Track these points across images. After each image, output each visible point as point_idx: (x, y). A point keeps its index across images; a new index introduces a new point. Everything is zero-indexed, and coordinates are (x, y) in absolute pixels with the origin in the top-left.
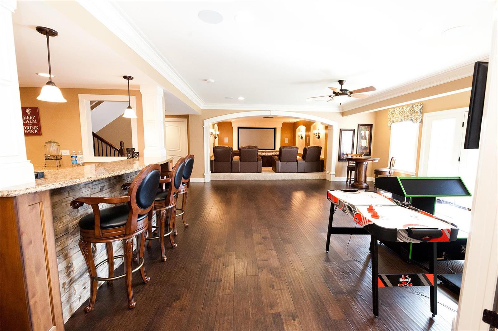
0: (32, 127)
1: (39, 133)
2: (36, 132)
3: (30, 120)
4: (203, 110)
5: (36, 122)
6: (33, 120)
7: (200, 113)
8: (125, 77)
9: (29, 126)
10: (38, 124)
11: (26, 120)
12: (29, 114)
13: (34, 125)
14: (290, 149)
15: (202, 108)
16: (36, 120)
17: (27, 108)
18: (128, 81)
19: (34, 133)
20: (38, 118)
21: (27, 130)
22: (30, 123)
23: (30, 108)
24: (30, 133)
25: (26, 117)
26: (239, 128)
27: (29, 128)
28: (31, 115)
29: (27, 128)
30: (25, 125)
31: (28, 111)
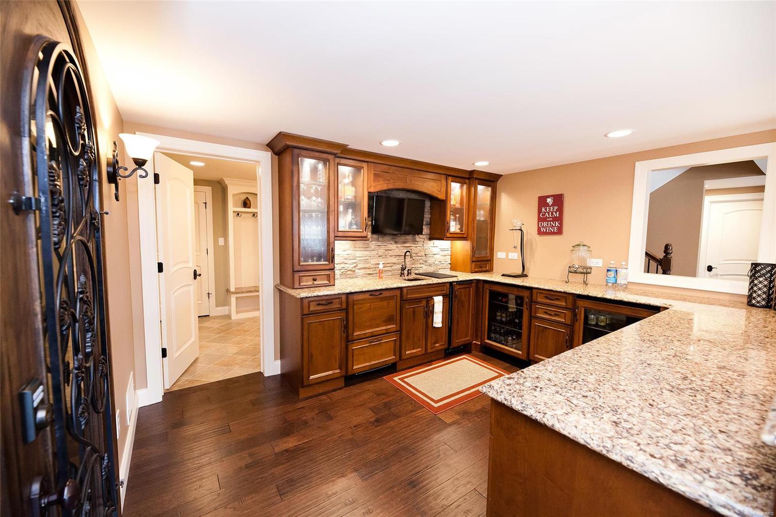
0: (552, 223)
1: (560, 232)
2: (555, 229)
3: (550, 213)
5: (558, 216)
6: (554, 213)
9: (548, 221)
10: (560, 219)
11: (545, 213)
12: (550, 204)
13: (555, 219)
16: (558, 213)
17: (548, 197)
19: (553, 231)
20: (561, 210)
21: (545, 227)
22: (551, 218)
23: (552, 196)
24: (548, 231)
25: (546, 209)
27: (548, 225)
28: (553, 205)
29: (545, 224)
30: (540, 220)
31: (549, 200)
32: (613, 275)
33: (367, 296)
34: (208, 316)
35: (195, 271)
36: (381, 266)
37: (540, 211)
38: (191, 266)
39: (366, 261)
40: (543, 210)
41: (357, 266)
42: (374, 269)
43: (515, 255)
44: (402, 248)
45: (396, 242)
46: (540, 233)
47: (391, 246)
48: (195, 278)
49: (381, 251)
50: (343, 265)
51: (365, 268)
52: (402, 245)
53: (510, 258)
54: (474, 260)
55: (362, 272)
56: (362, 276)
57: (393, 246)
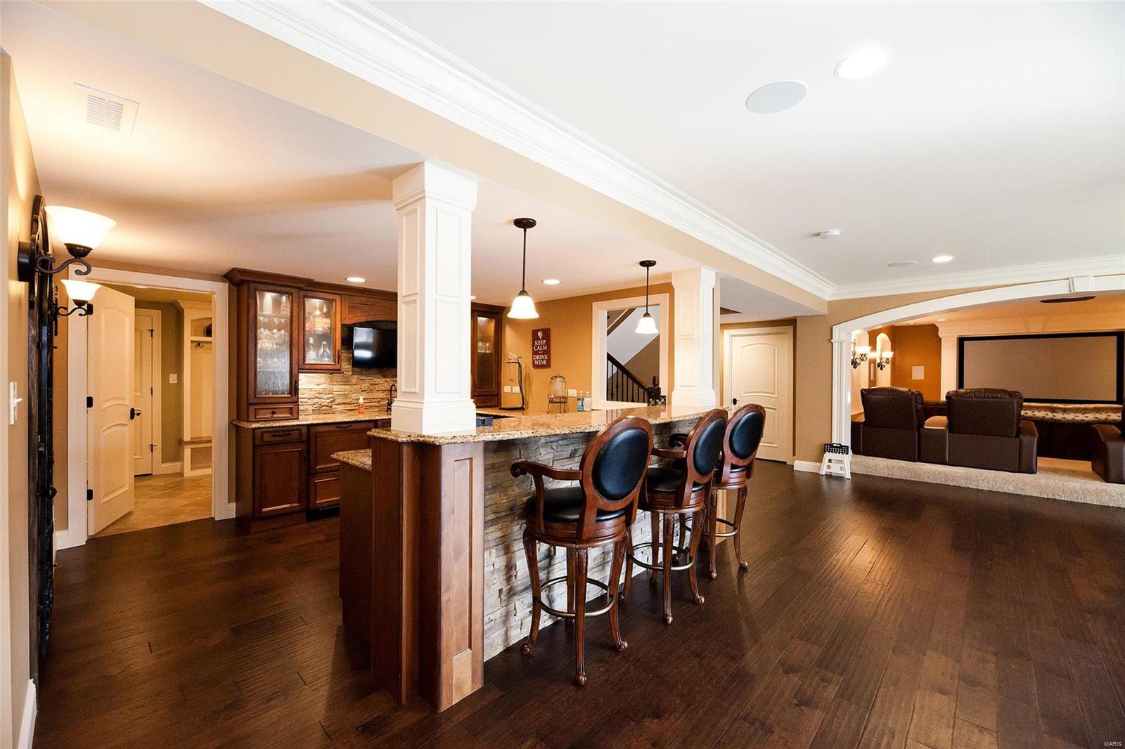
0: (543, 356)
1: (548, 365)
2: (545, 362)
3: (541, 346)
4: (831, 303)
5: (547, 349)
6: (544, 346)
7: (824, 311)
8: (643, 264)
9: (539, 355)
10: (547, 352)
11: (538, 346)
12: (540, 337)
13: (545, 352)
15: (828, 298)
16: (547, 346)
17: (539, 331)
18: (648, 270)
19: (543, 364)
20: (548, 344)
21: (537, 361)
22: (542, 351)
23: (542, 330)
24: (540, 364)
25: (538, 343)
26: (961, 341)
27: (539, 358)
28: (543, 339)
29: (537, 357)
30: (535, 353)
31: (540, 334)
32: (581, 404)
33: (333, 428)
34: (151, 474)
35: (132, 410)
36: (361, 401)
37: (533, 345)
38: (127, 404)
39: (345, 396)
40: (536, 343)
41: (334, 401)
43: (517, 389)
45: (384, 376)
46: (536, 366)
47: (378, 380)
48: (132, 417)
49: (365, 386)
50: (316, 400)
51: (345, 403)
53: (514, 392)
54: (475, 394)
55: (340, 408)
56: (341, 412)
57: (382, 380)
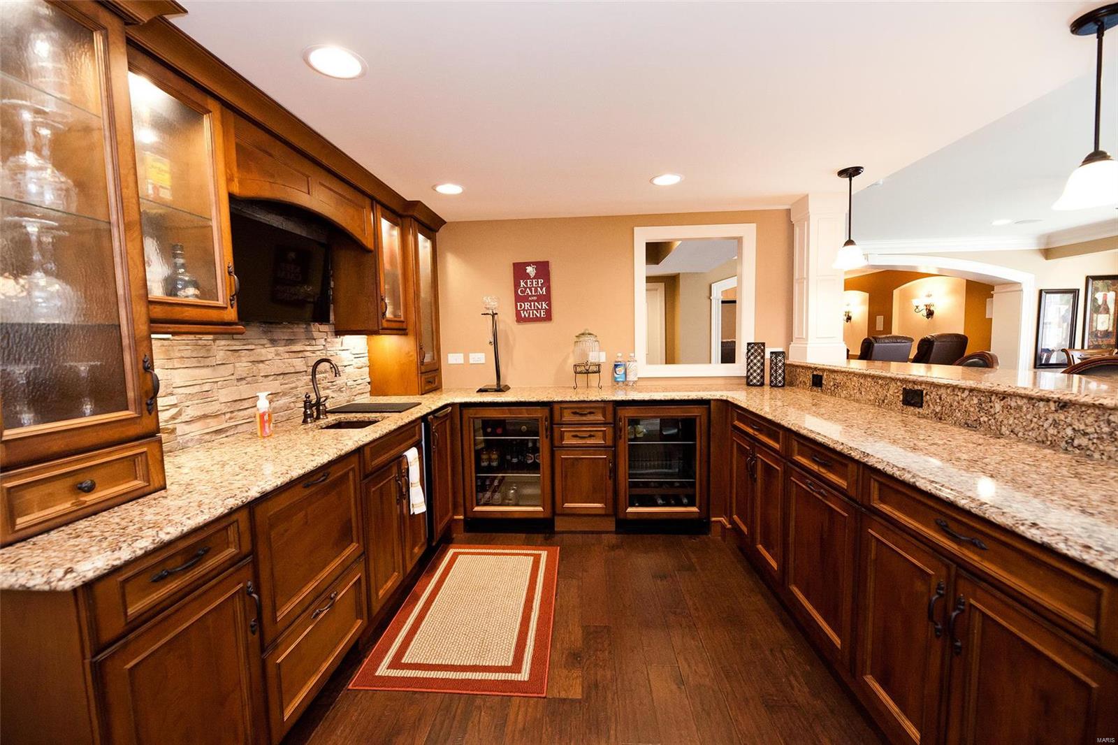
0: (536, 303)
1: (548, 317)
2: (542, 314)
3: (533, 289)
5: (544, 293)
6: (539, 289)
8: (843, 172)
9: (530, 301)
10: (547, 298)
11: (526, 289)
12: (532, 275)
13: (540, 298)
14: (893, 342)
16: (544, 289)
17: (529, 264)
18: (850, 180)
19: (538, 315)
20: (547, 284)
21: (526, 311)
22: (534, 296)
23: (534, 263)
24: (531, 316)
25: (526, 283)
27: (531, 306)
28: (536, 277)
29: (527, 305)
30: (518, 299)
31: (530, 270)
32: (622, 371)
36: (263, 404)
37: (517, 285)
39: (205, 396)
40: (522, 284)
41: (179, 414)
42: (228, 416)
43: (482, 358)
44: (287, 355)
45: (273, 342)
46: (520, 319)
47: (263, 351)
49: (242, 366)
51: (205, 416)
52: (287, 348)
53: (471, 362)
54: (423, 370)
55: (196, 429)
56: (200, 441)
57: (268, 352)
